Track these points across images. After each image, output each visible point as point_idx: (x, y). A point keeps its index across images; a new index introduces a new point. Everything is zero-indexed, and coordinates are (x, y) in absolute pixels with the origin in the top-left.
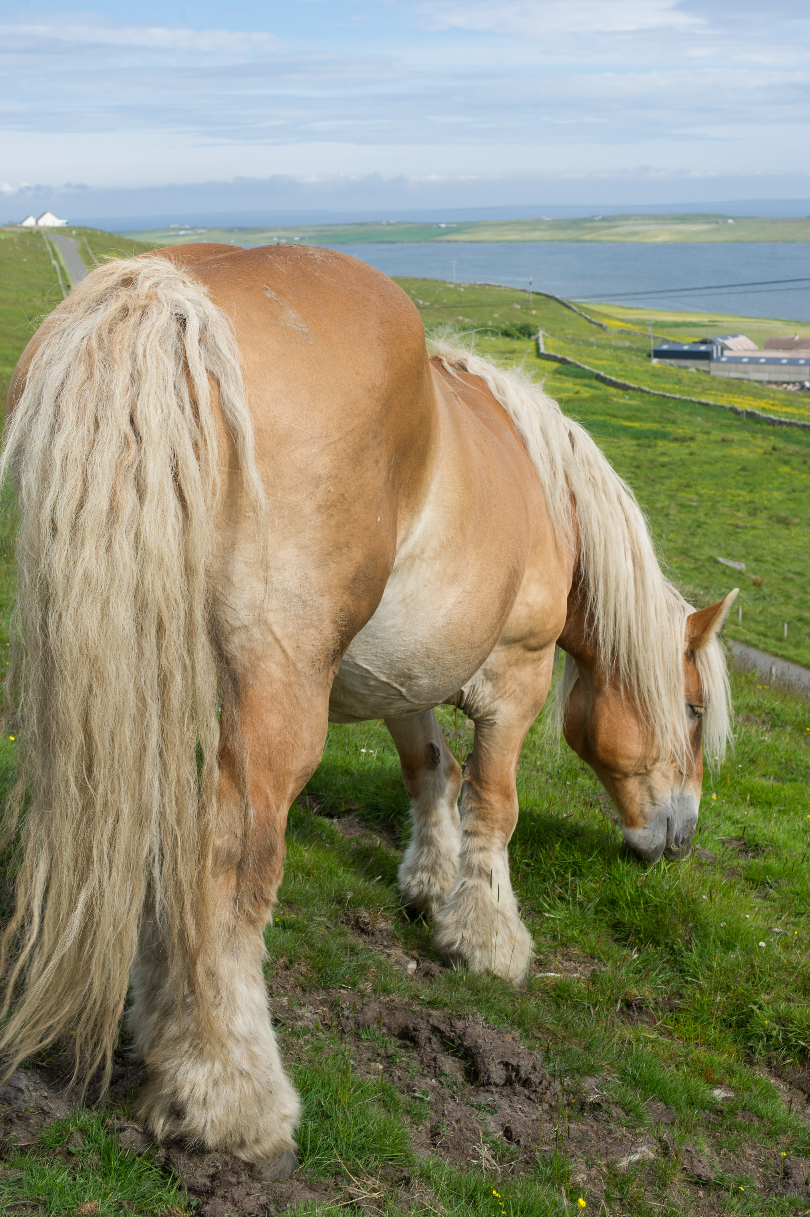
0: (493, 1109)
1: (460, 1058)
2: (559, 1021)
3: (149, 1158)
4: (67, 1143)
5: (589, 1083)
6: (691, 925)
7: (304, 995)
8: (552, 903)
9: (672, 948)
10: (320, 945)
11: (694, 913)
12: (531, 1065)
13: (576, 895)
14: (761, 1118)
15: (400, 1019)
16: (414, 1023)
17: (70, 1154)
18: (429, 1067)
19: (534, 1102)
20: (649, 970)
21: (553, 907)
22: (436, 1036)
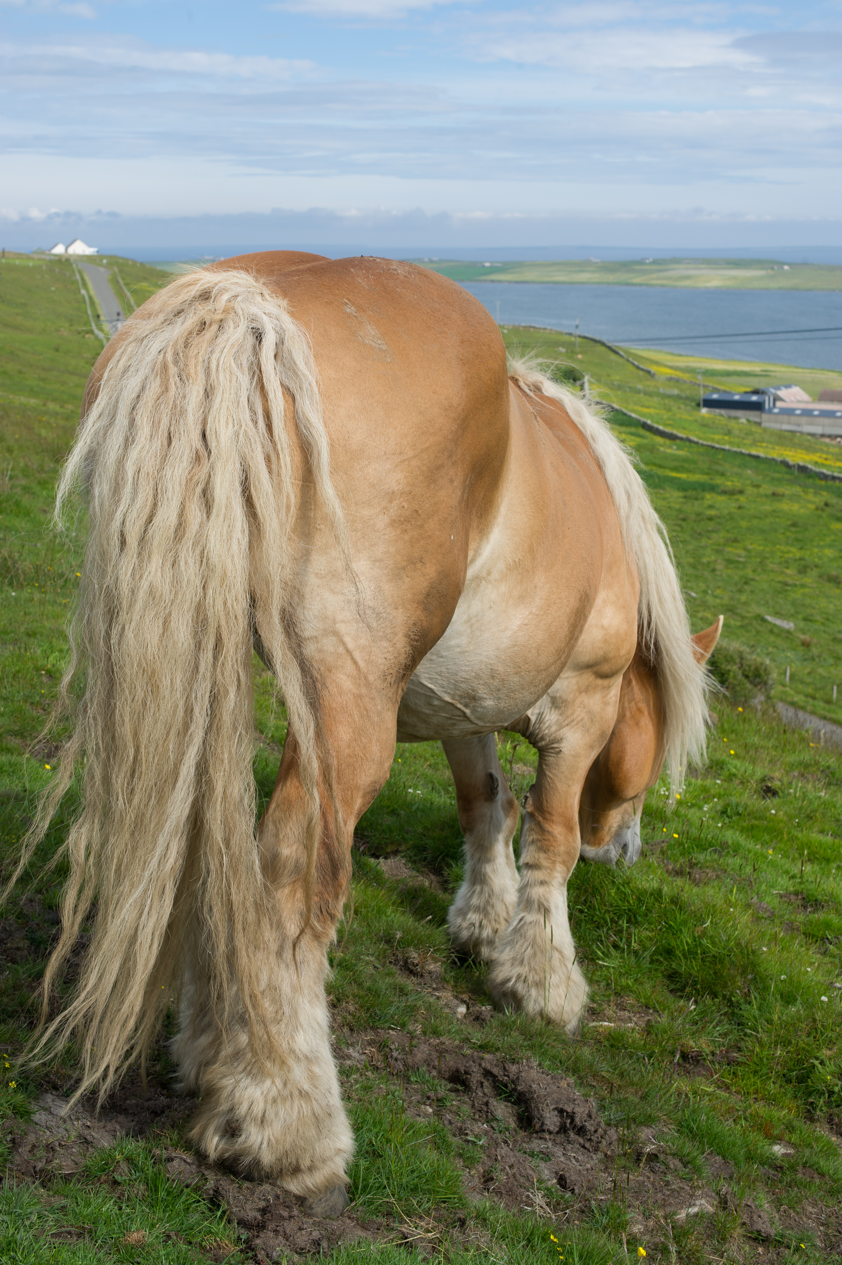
0: (546, 1156)
1: (513, 1103)
2: (615, 1069)
3: (197, 1189)
4: (113, 1172)
5: (645, 1133)
6: (750, 977)
7: (352, 1035)
8: (606, 951)
9: (730, 1000)
10: (368, 984)
11: (754, 965)
12: (587, 1112)
13: (630, 943)
14: (822, 1175)
15: (451, 1062)
16: (465, 1066)
17: (116, 1183)
18: (480, 1111)
19: (589, 1151)
20: (706, 1022)
21: (607, 955)
22: (488, 1080)
